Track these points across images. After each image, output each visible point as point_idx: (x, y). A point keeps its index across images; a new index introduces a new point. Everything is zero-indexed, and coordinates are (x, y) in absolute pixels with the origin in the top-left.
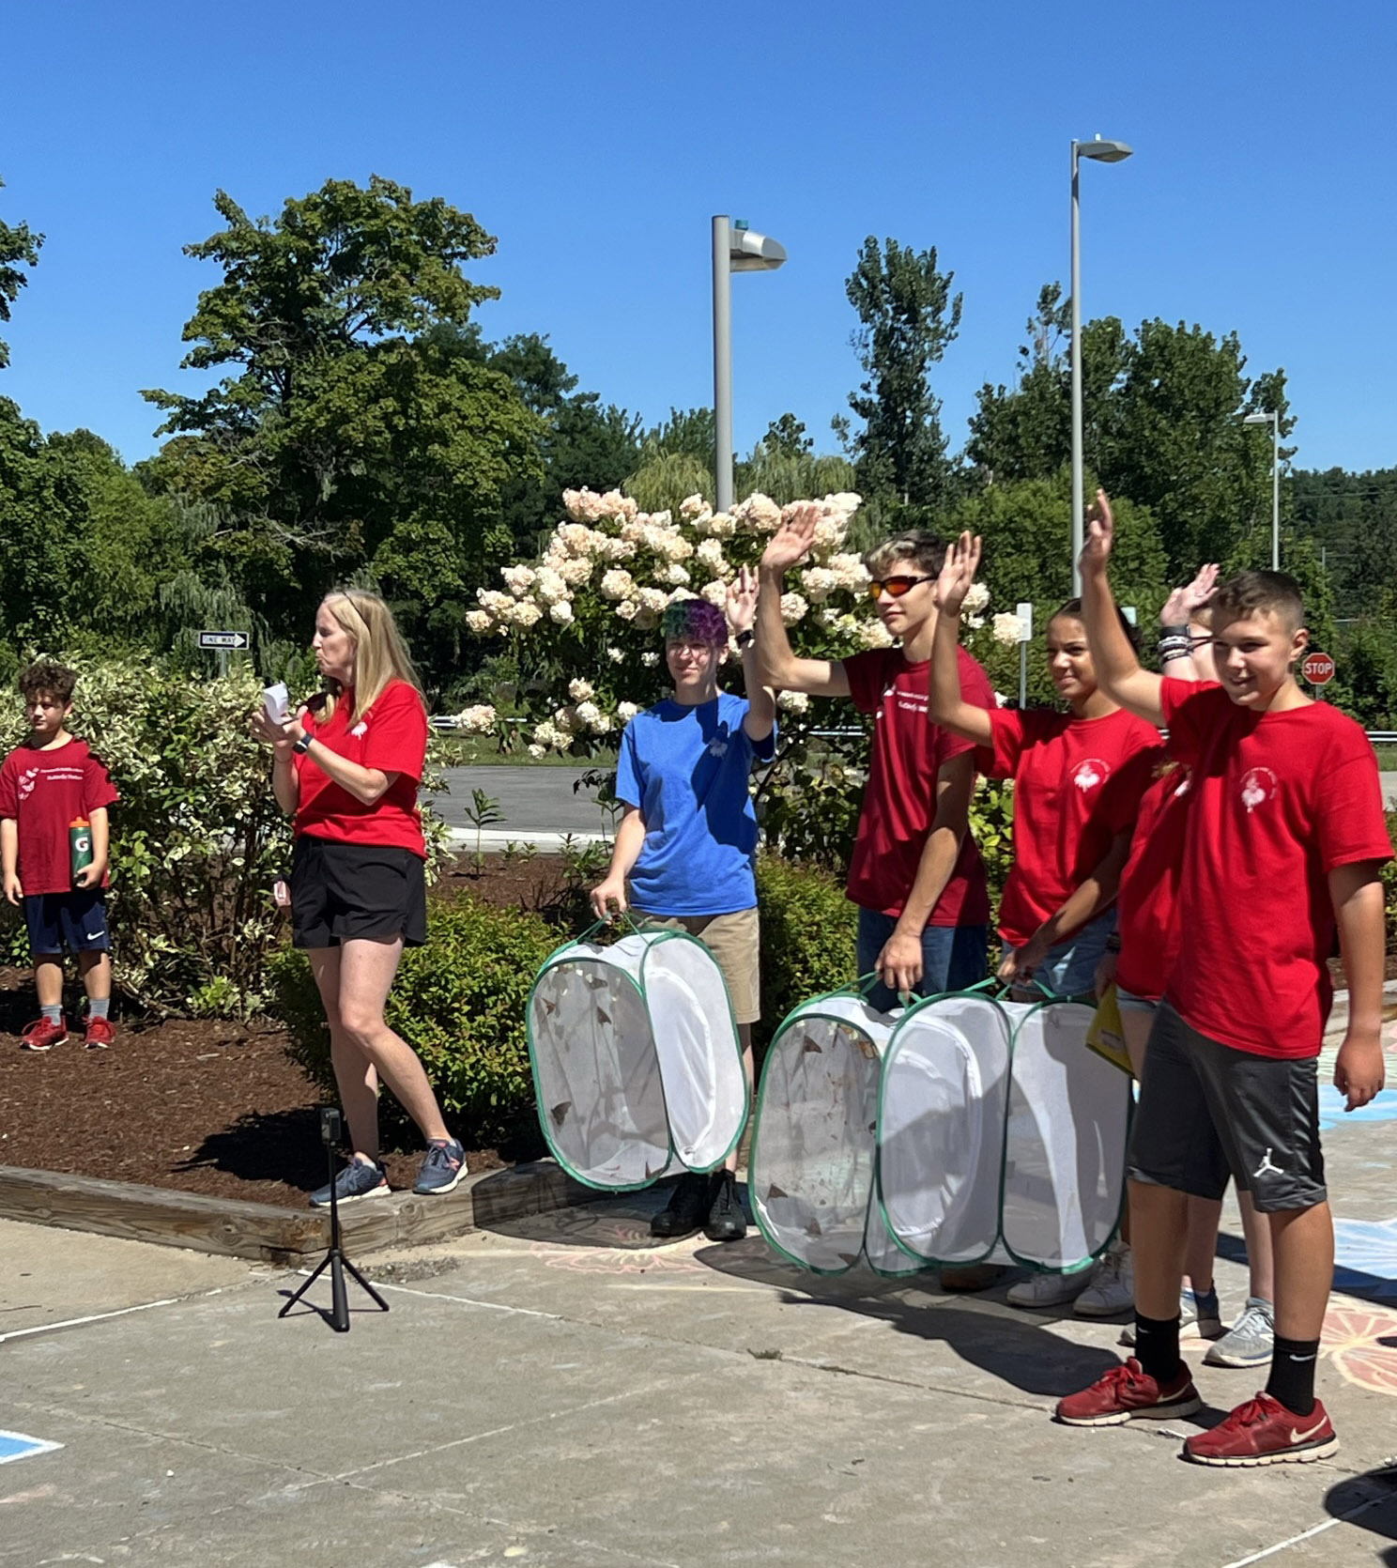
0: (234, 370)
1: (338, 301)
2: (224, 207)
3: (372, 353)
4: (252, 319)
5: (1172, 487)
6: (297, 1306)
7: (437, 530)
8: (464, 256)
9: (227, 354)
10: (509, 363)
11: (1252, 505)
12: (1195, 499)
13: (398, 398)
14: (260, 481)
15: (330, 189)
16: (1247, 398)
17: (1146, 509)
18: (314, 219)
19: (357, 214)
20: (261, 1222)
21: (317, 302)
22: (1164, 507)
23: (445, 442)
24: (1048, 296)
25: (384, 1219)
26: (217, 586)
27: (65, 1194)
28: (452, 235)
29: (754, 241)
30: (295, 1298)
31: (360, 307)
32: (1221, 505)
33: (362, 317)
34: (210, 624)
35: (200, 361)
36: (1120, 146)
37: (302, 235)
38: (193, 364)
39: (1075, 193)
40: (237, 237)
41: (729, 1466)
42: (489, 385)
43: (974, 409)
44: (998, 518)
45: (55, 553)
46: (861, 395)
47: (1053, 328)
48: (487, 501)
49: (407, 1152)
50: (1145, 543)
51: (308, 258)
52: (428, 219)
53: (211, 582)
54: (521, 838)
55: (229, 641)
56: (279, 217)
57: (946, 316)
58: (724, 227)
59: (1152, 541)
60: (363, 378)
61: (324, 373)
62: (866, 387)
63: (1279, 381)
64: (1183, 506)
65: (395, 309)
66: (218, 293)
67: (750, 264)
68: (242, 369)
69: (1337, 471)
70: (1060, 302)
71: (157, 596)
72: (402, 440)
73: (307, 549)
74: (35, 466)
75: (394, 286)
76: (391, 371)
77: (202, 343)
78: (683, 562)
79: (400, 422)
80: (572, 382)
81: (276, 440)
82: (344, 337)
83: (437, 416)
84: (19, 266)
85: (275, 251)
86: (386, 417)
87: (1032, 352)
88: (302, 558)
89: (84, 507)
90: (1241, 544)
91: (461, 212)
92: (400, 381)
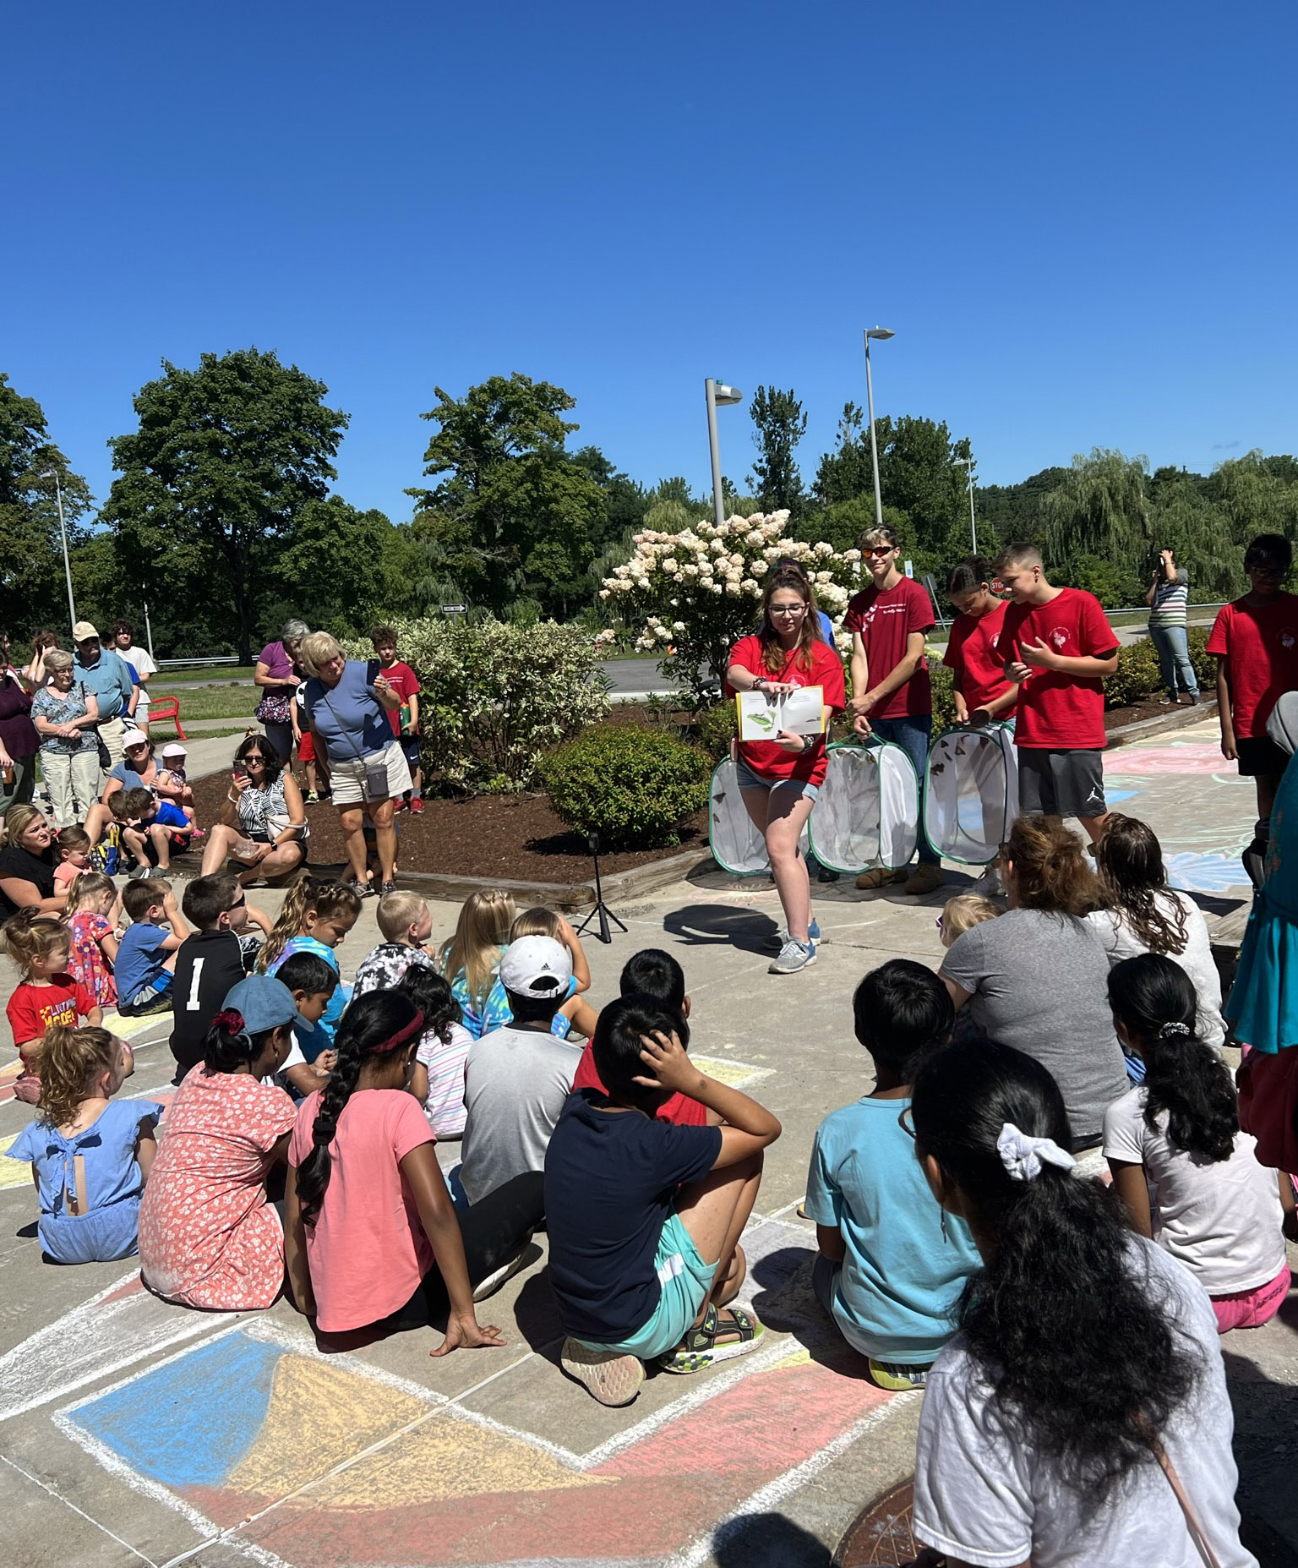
0: (450, 474)
1: (500, 435)
2: (439, 394)
3: (518, 460)
4: (457, 448)
5: (917, 500)
6: (583, 933)
7: (556, 546)
8: (560, 409)
9: (446, 466)
10: (581, 460)
11: (958, 507)
12: (929, 505)
13: (532, 482)
14: (467, 529)
15: (492, 382)
16: (952, 453)
17: (906, 512)
18: (485, 397)
19: (506, 393)
20: (555, 892)
21: (490, 438)
22: (914, 510)
23: (557, 502)
24: (848, 409)
25: (614, 887)
26: (444, 582)
27: (453, 885)
28: (554, 399)
29: (726, 390)
30: (581, 929)
31: (511, 438)
32: (943, 507)
33: (512, 443)
34: (442, 602)
35: (432, 471)
36: (888, 331)
37: (480, 405)
38: (430, 473)
39: (867, 355)
40: (447, 408)
41: (823, 998)
42: (577, 473)
43: (819, 467)
44: (833, 520)
45: (367, 571)
46: (759, 465)
47: (852, 424)
48: (580, 531)
49: (616, 854)
50: (906, 529)
51: (482, 417)
52: (540, 391)
53: (441, 580)
54: (629, 696)
55: (457, 608)
56: (467, 397)
57: (799, 422)
58: (711, 383)
59: (909, 527)
60: (514, 474)
61: (495, 473)
62: (761, 461)
63: (967, 443)
64: (924, 509)
65: (528, 439)
66: (439, 437)
67: (724, 401)
68: (454, 473)
69: (994, 487)
70: (854, 411)
71: (414, 590)
72: (536, 503)
73: (493, 560)
74: (355, 529)
75: (526, 427)
76: (528, 470)
77: (433, 462)
78: (705, 552)
79: (534, 494)
80: (612, 470)
81: (475, 507)
82: (502, 453)
83: (552, 490)
84: (339, 430)
85: (467, 414)
86: (528, 492)
87: (843, 437)
88: (491, 565)
89: (379, 548)
90: (954, 526)
91: (557, 387)
92: (533, 474)
